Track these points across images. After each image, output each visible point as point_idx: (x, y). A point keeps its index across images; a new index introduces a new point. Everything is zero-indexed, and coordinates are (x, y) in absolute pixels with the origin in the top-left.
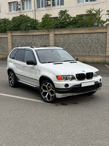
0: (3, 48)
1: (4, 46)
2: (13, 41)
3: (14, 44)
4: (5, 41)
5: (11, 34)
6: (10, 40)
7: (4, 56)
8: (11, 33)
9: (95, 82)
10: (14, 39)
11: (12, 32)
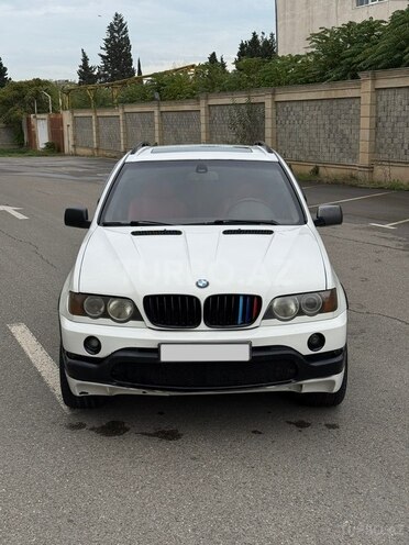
0: (345, 140)
1: (347, 132)
2: (377, 112)
3: (380, 124)
4: (351, 112)
5: (373, 84)
6: (366, 110)
7: (345, 171)
8: (374, 79)
9: (253, 349)
10: (381, 104)
11: (379, 73)
